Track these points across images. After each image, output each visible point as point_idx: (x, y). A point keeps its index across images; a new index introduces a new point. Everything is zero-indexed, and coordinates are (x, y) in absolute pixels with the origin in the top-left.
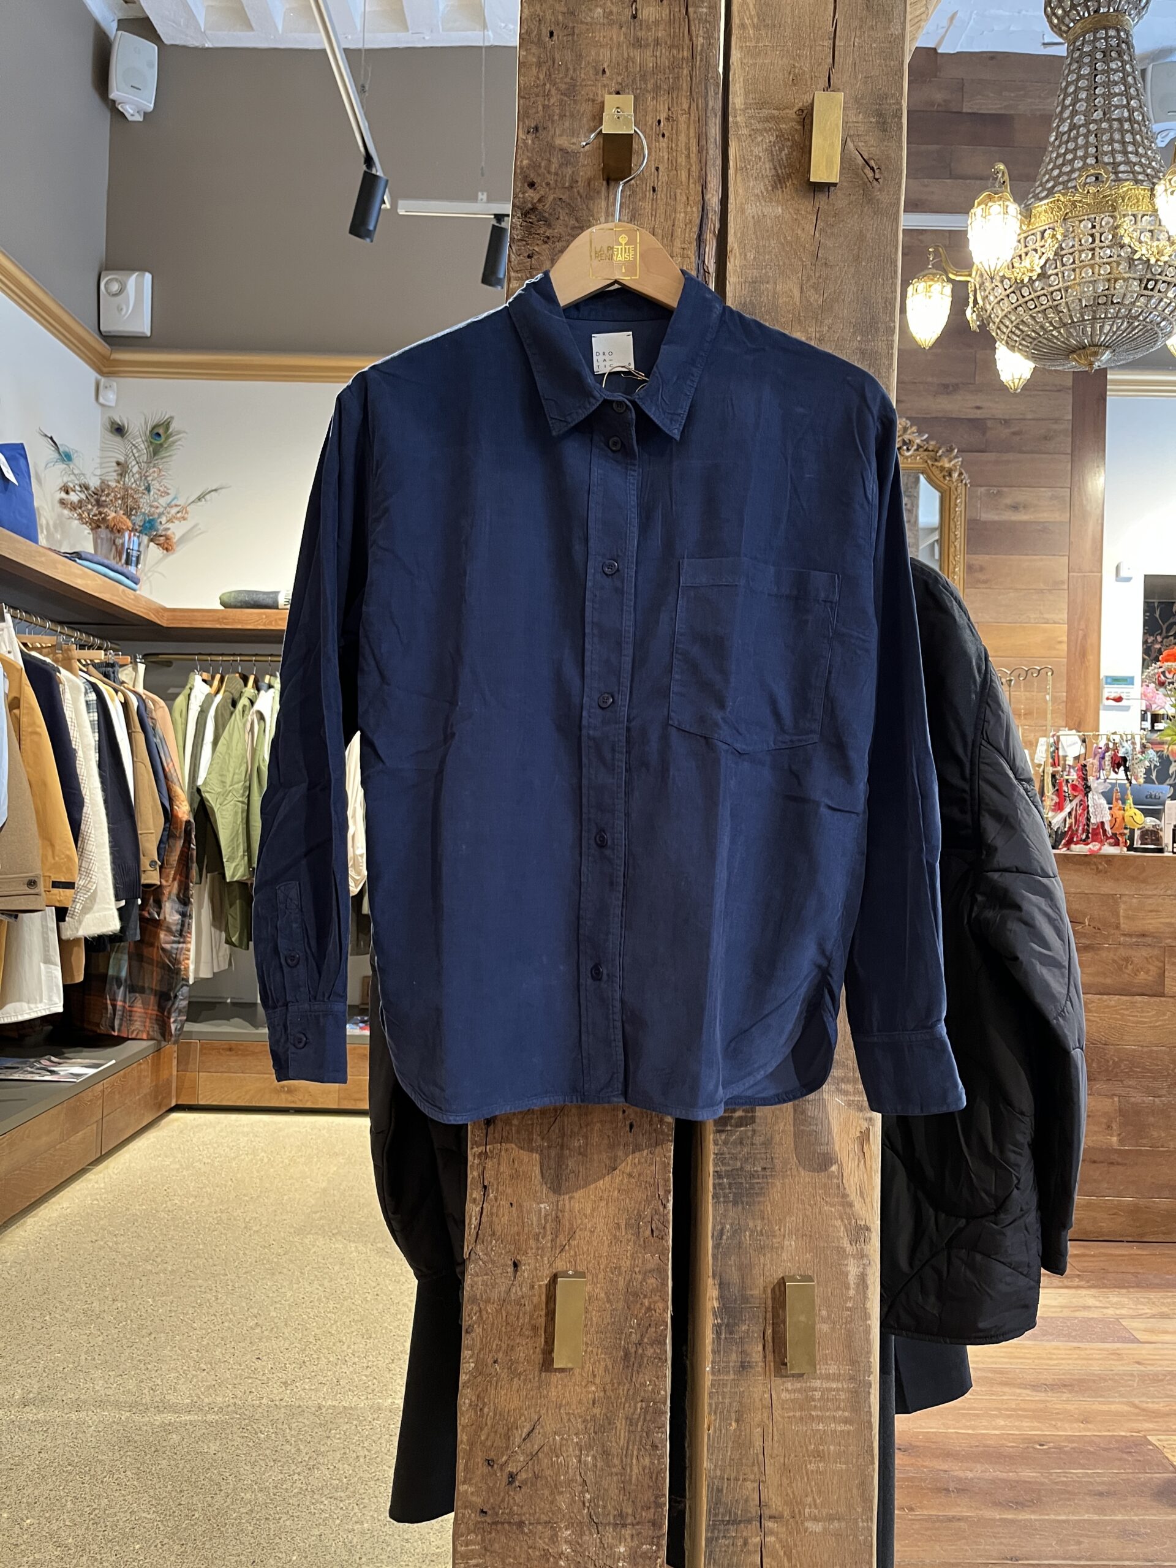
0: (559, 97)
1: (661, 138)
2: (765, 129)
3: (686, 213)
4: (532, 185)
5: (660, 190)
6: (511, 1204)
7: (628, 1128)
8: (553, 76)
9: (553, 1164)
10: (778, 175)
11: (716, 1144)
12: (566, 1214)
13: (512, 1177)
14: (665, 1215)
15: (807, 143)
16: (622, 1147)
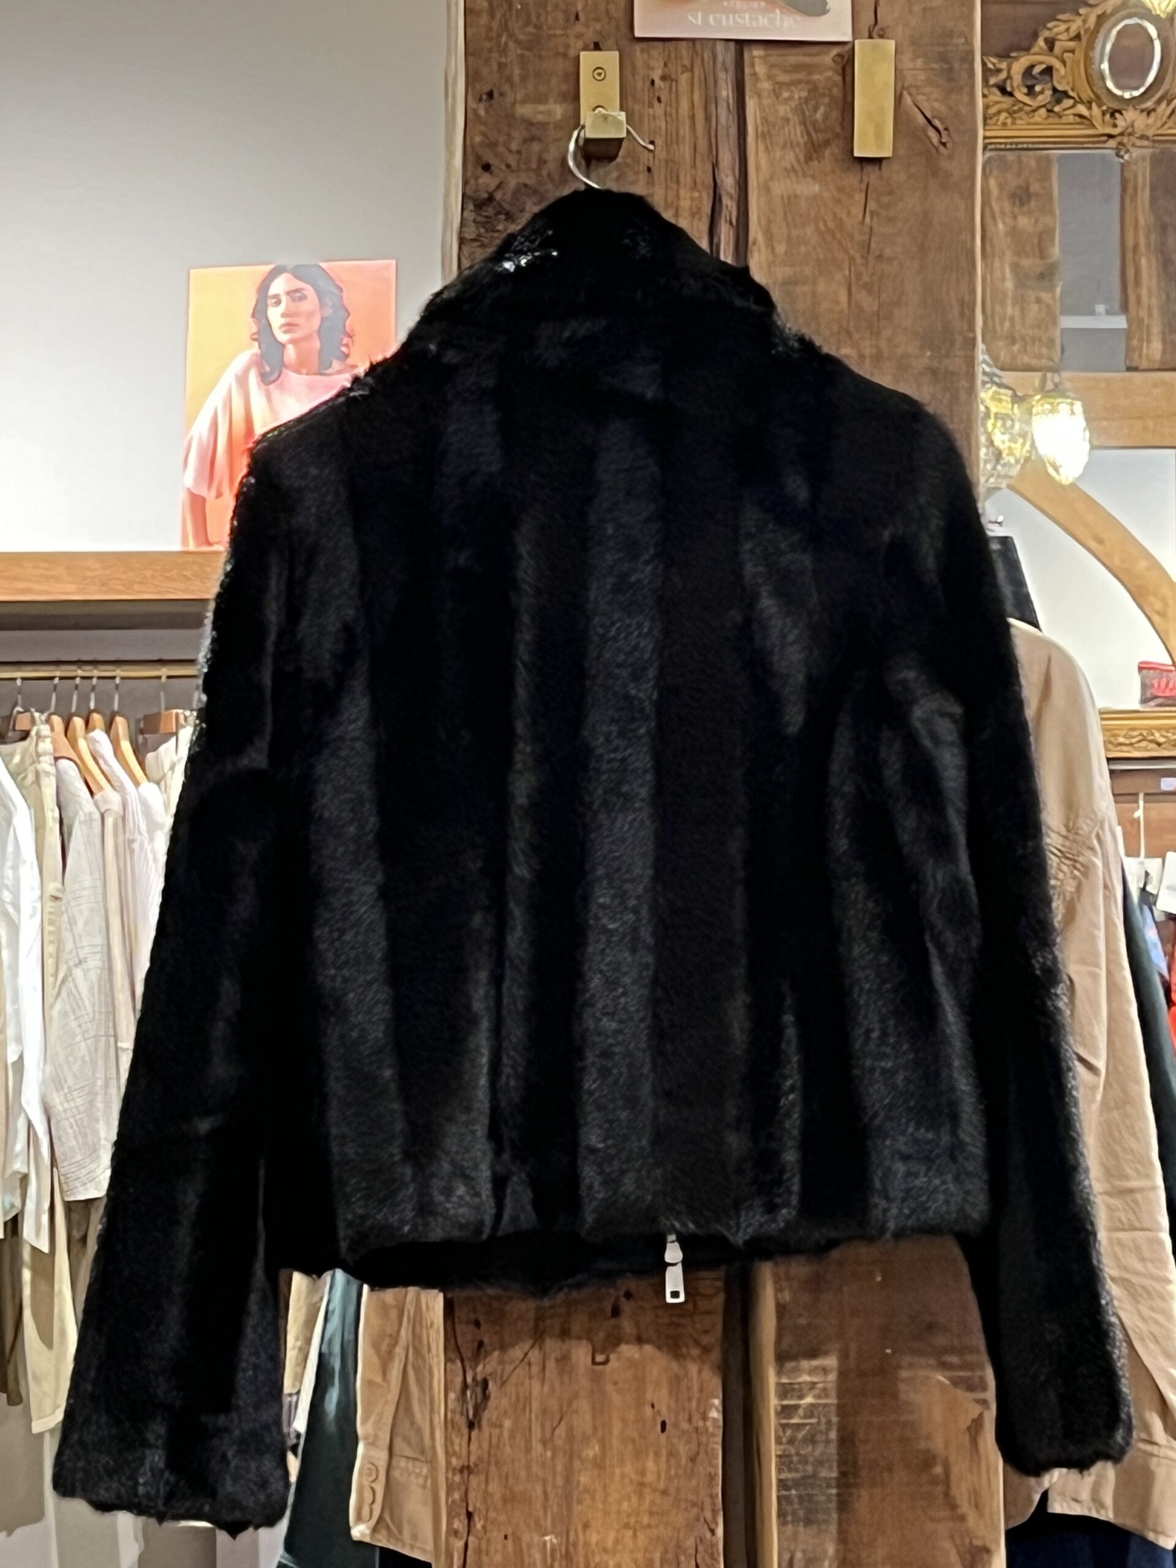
0: (519, 51)
1: (656, 103)
2: (793, 83)
3: (692, 199)
4: (487, 167)
5: (655, 170)
6: (506, 1537)
7: (659, 1428)
8: (509, 24)
9: (560, 1481)
10: (813, 143)
11: (779, 1441)
12: (580, 1548)
13: (505, 1501)
14: (713, 1545)
15: (849, 99)
16: (651, 1455)
